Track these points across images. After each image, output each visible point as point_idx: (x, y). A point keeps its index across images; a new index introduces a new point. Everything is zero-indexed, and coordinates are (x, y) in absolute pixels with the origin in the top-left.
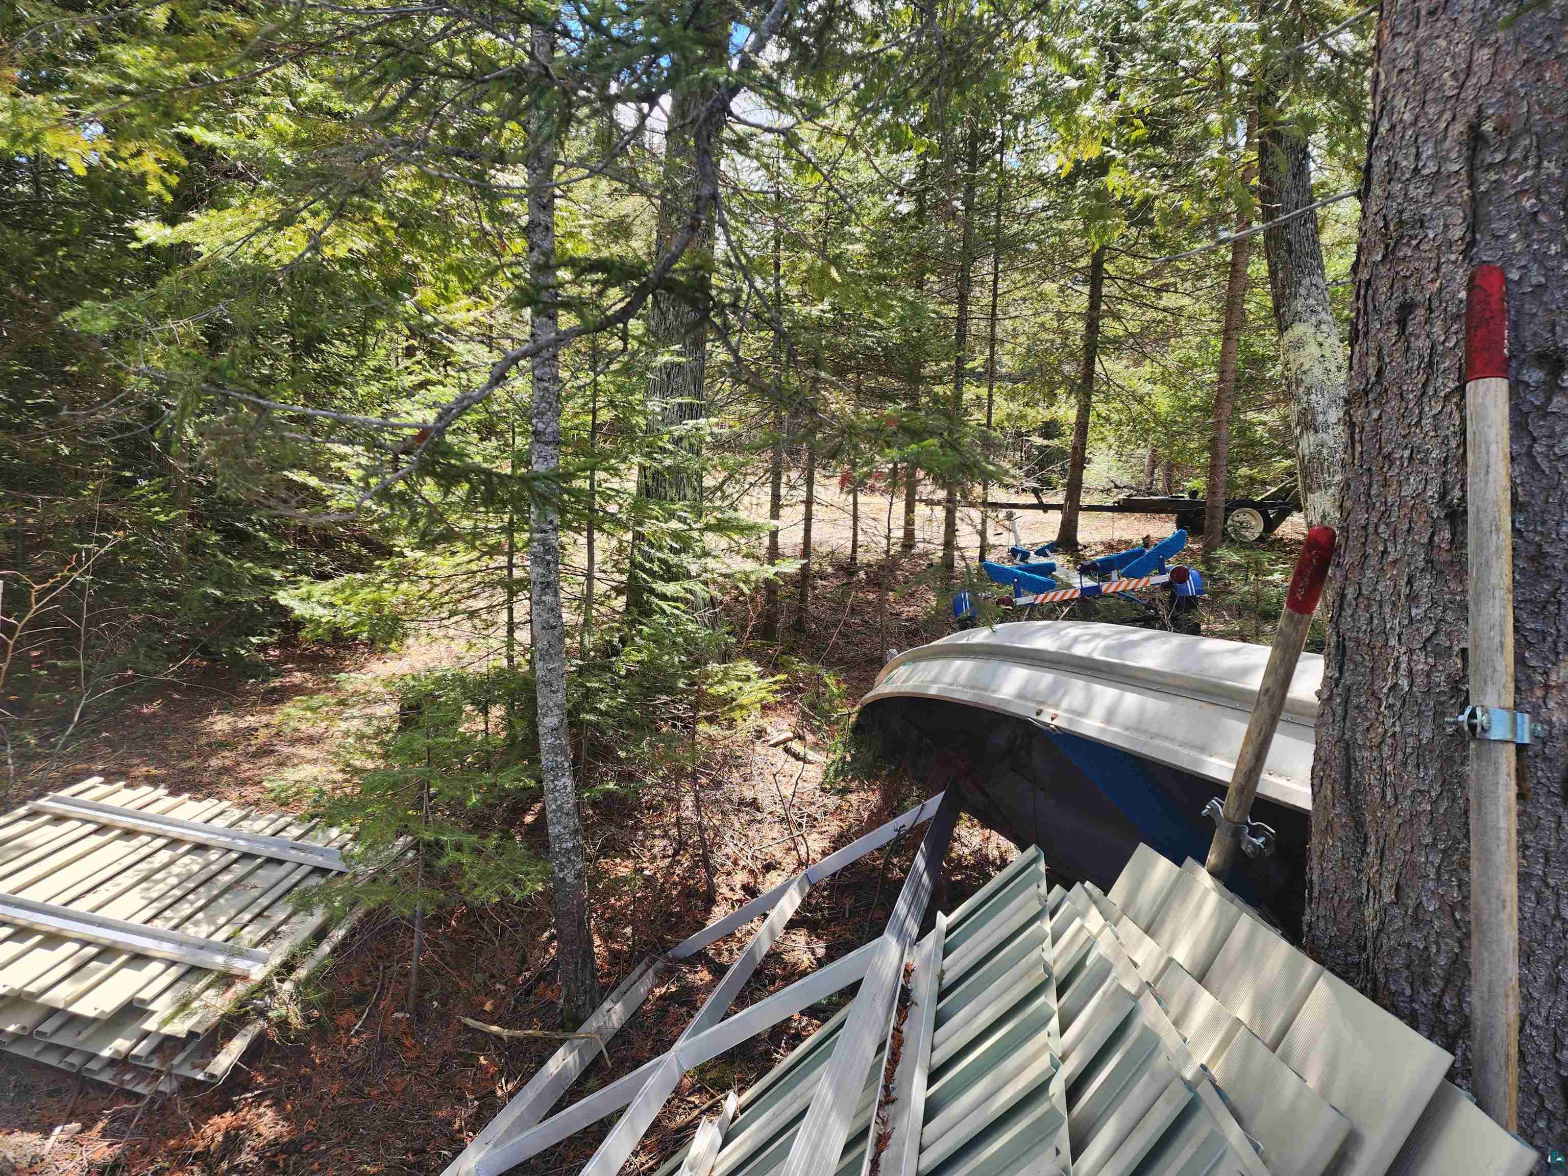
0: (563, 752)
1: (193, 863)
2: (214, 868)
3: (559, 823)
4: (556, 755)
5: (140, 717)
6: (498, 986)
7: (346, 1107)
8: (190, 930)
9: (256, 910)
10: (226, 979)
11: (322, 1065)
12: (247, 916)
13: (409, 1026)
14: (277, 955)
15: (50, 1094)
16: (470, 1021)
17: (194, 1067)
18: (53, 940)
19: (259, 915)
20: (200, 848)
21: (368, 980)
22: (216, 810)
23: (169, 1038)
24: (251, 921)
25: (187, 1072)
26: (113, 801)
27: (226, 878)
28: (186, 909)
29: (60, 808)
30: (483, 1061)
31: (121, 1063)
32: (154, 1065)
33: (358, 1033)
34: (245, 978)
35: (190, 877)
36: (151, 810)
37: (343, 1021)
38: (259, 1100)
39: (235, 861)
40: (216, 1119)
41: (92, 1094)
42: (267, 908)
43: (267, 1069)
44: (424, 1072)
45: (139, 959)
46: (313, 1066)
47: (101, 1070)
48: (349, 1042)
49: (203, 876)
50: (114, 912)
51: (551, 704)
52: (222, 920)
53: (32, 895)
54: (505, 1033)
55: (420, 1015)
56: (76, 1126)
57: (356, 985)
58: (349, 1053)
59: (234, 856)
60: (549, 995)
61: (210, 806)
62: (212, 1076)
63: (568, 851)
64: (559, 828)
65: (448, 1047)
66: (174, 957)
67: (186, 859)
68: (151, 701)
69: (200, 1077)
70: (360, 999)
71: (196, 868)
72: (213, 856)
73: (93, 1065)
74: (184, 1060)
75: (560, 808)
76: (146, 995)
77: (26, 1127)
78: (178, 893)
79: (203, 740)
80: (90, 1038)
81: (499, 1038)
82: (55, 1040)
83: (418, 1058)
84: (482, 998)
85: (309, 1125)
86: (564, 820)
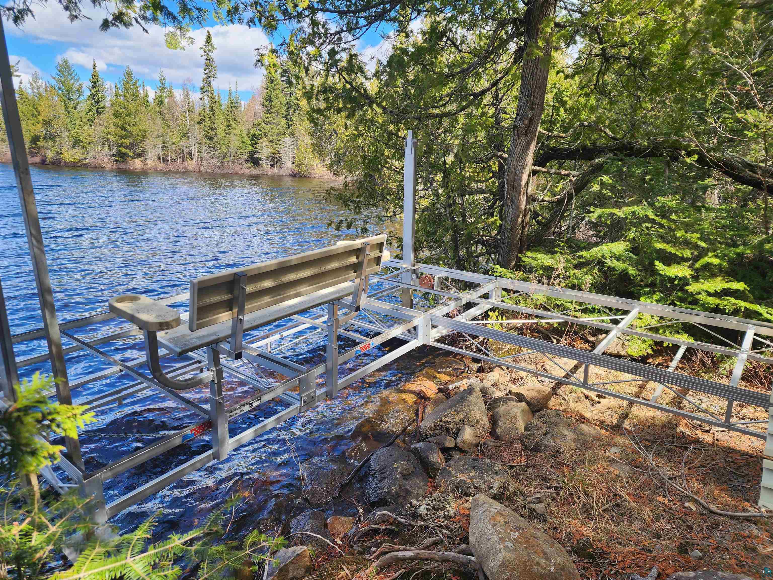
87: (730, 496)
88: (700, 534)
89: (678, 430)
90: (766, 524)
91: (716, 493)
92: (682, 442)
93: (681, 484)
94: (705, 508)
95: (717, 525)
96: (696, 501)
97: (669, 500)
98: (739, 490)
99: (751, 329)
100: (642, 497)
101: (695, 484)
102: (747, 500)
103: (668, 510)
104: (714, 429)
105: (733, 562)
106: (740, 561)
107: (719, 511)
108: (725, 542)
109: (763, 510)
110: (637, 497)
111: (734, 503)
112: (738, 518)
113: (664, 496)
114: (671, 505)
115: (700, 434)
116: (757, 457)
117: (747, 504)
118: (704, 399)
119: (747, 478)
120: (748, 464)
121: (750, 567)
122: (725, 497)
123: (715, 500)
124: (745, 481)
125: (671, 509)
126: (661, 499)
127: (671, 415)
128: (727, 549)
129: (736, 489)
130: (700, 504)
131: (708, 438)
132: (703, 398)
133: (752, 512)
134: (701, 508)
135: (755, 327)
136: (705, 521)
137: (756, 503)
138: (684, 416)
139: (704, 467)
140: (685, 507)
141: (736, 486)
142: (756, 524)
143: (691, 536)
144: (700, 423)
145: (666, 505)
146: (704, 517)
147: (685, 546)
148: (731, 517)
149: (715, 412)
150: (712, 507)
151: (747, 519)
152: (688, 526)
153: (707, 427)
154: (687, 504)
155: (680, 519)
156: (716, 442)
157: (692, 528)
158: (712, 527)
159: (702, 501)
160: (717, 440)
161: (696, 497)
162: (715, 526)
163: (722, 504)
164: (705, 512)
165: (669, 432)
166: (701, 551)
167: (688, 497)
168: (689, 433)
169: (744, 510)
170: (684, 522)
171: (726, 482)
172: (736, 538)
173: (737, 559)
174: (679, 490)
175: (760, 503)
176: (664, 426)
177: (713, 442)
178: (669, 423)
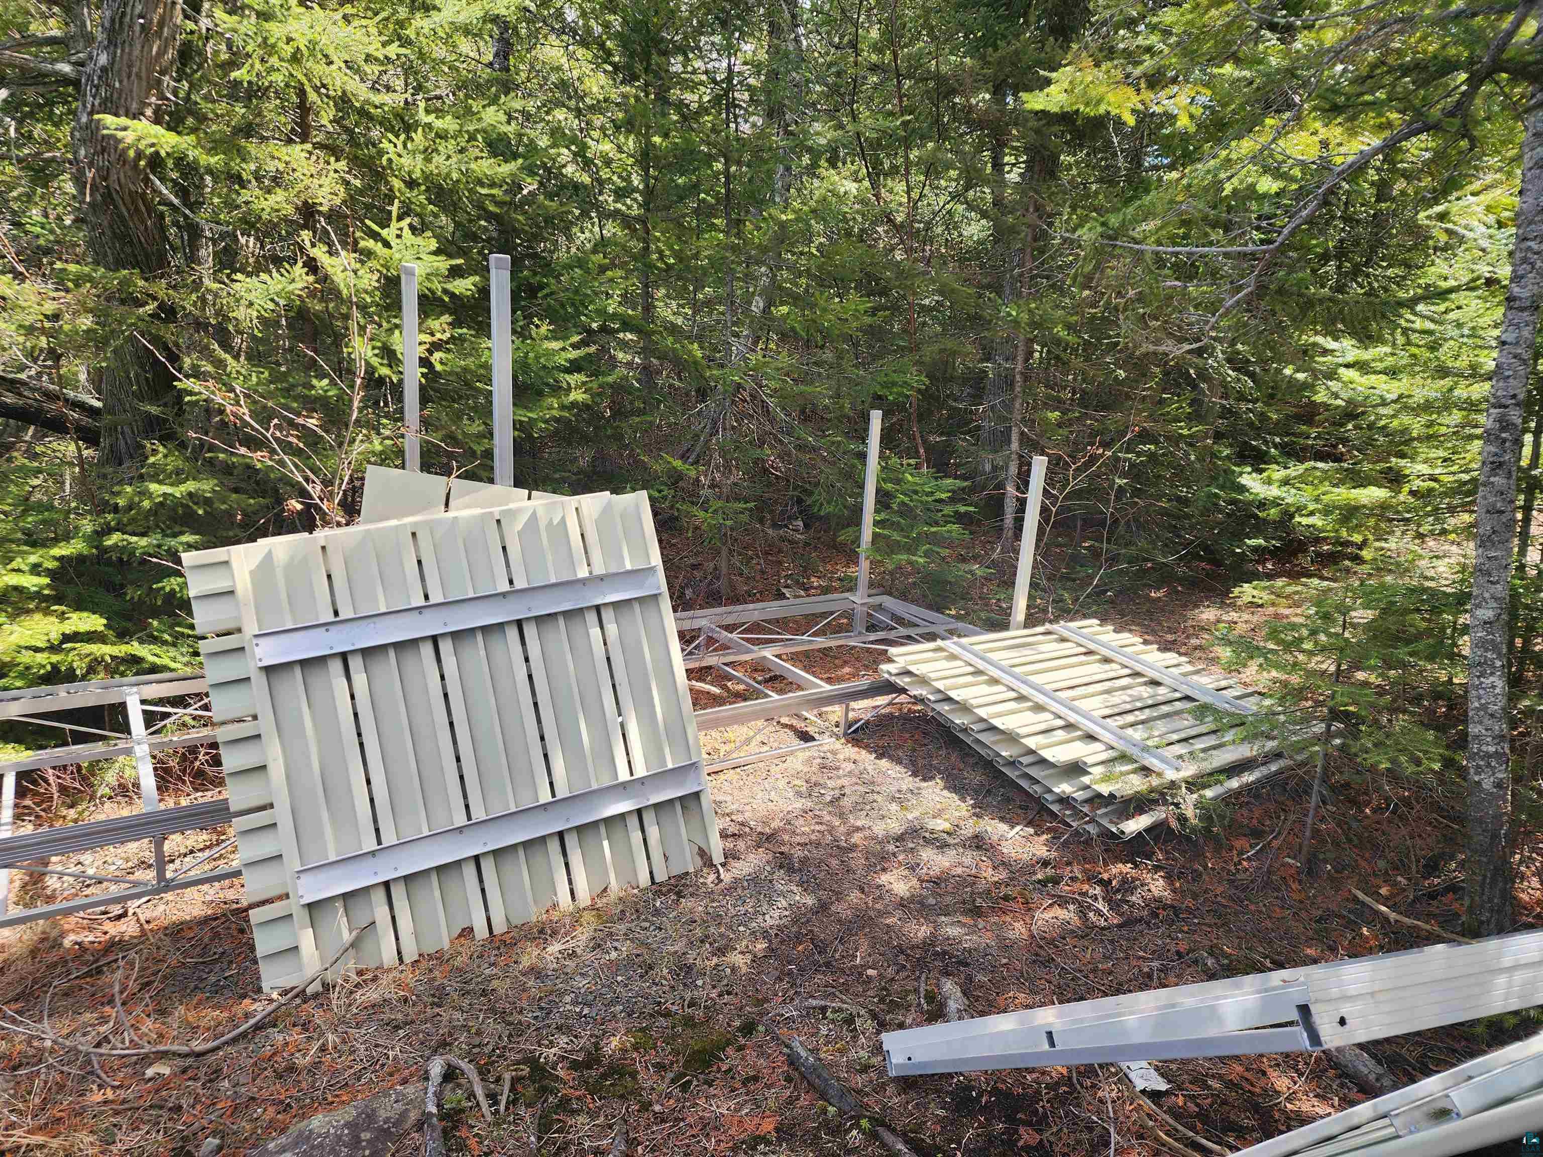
0: (1495, 648)
1: (1146, 692)
2: (1160, 699)
3: (1481, 723)
4: (1487, 650)
5: (1148, 598)
6: (1399, 878)
7: (1225, 907)
8: (1130, 731)
9: (1183, 735)
10: (1145, 770)
11: (1213, 869)
12: (1175, 737)
13: (1298, 873)
14: (1189, 770)
15: (1020, 807)
16: (1360, 895)
17: (1111, 822)
18: (1039, 708)
19: (1185, 740)
20: (1155, 683)
21: (1268, 823)
22: (1175, 662)
23: (1099, 796)
24: (1179, 741)
25: (1105, 822)
26: (1104, 638)
27: (1165, 709)
28: (1130, 718)
29: (1066, 634)
30: (1365, 931)
31: (1064, 800)
32: (1085, 809)
33: (1249, 859)
34: (1159, 775)
35: (1140, 699)
36: (1128, 650)
37: (1238, 844)
38: (1157, 869)
39: (1179, 700)
40: (1120, 865)
41: (1045, 817)
42: (1193, 737)
43: (1167, 852)
44: (1303, 914)
45: (1091, 737)
46: (1205, 867)
47: (1053, 802)
48: (1240, 863)
49: (1150, 702)
50: (1084, 705)
51: (1487, 595)
52: (1156, 733)
53: (1036, 679)
54: (1393, 916)
55: (1311, 869)
56: (1031, 830)
57: (1255, 821)
58: (1238, 870)
59: (1178, 695)
60: (1456, 906)
61: (1171, 657)
62: (1123, 832)
63: (1488, 756)
64: (1480, 728)
65: (1333, 907)
66: (1115, 744)
67: (1142, 688)
68: (1158, 589)
69: (1114, 830)
70: (1257, 834)
71: (1145, 695)
72: (1161, 690)
73: (1048, 796)
74: (1106, 814)
75: (1484, 707)
76: (1090, 760)
77: (1002, 819)
78: (1128, 707)
79: (1190, 623)
80: (1051, 776)
81: (1387, 919)
82: (1027, 770)
83: (1301, 902)
84: (1379, 881)
85: (1189, 902)
86: (1488, 722)
87: (214, 1008)
88: (198, 1107)
89: (67, 942)
90: (289, 1015)
91: (191, 1016)
92: (86, 963)
93: (123, 1042)
94: (186, 1056)
95: (218, 1071)
96: (163, 1055)
97: (113, 1087)
98: (223, 987)
99: (130, 694)
100: (61, 1118)
101: (149, 1025)
102: (244, 996)
103: (120, 1108)
104: (132, 905)
105: (271, 1110)
106: (282, 1102)
107: (210, 1045)
108: (243, 1090)
109: (275, 995)
110: (52, 1127)
111: (226, 1014)
112: (244, 1035)
113: (100, 1087)
114: (123, 1094)
115: (114, 929)
116: (224, 915)
117: (247, 1001)
118: (87, 858)
119: (225, 960)
120: (216, 935)
121: (298, 1100)
122: (211, 1015)
123: (195, 1029)
124: (225, 966)
125: (124, 1101)
126: (98, 1097)
127: (41, 922)
128: (253, 1099)
129: (217, 990)
130: (174, 1054)
131: (128, 928)
132: (82, 858)
133: (259, 1009)
134: (179, 1062)
135: (135, 689)
136: (195, 1079)
137: (259, 990)
138: (68, 912)
139: (148, 984)
140: (150, 1080)
141: (216, 984)
142: (275, 1026)
143: (184, 1123)
144: (103, 908)
145: (112, 1102)
146: (190, 1073)
147: (182, 1147)
148: (234, 1041)
149: (117, 873)
150: (198, 1045)
151: (259, 1027)
152: (170, 1109)
153: (116, 910)
154: (150, 1072)
155: (151, 1106)
156: (146, 926)
157: (180, 1107)
158: (211, 1081)
159: (175, 1048)
160: (148, 922)
161: (162, 1048)
162: (216, 1074)
163: (209, 1029)
164: (190, 1061)
165: (53, 957)
166: (214, 1134)
167: (146, 1056)
168: (91, 938)
169: (247, 1016)
170: (161, 1107)
171: (196, 987)
172: (257, 1071)
173: (274, 1103)
174: (124, 1056)
175: (266, 986)
176: (34, 952)
177: (142, 930)
178: (42, 940)
